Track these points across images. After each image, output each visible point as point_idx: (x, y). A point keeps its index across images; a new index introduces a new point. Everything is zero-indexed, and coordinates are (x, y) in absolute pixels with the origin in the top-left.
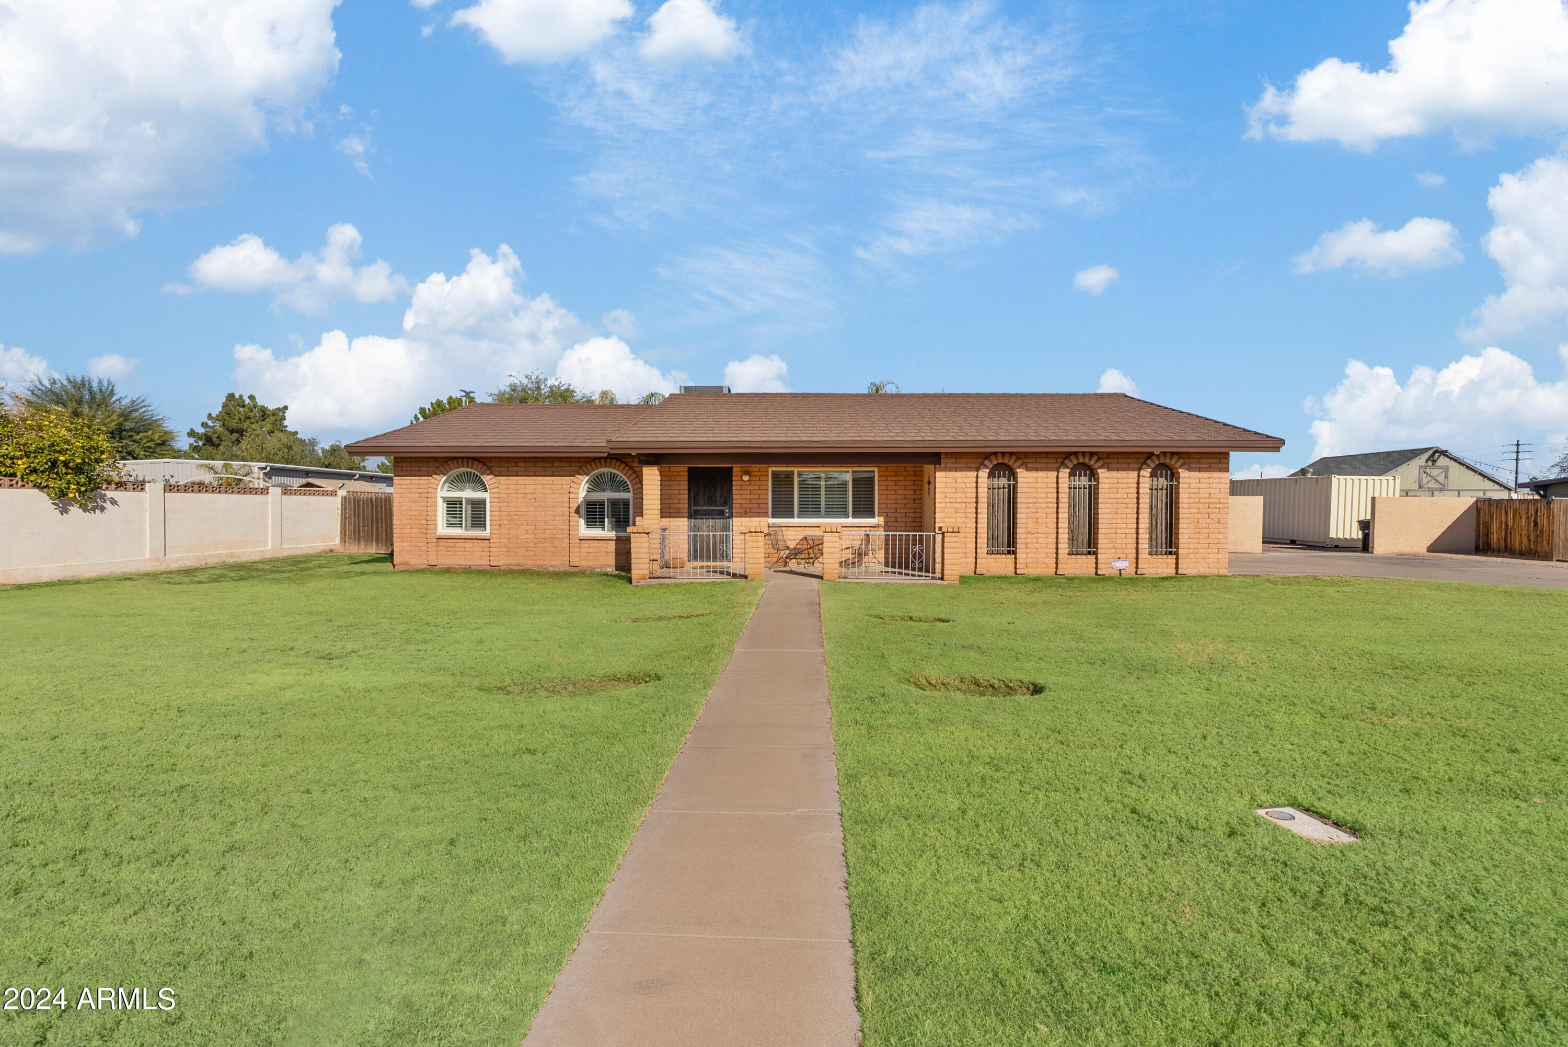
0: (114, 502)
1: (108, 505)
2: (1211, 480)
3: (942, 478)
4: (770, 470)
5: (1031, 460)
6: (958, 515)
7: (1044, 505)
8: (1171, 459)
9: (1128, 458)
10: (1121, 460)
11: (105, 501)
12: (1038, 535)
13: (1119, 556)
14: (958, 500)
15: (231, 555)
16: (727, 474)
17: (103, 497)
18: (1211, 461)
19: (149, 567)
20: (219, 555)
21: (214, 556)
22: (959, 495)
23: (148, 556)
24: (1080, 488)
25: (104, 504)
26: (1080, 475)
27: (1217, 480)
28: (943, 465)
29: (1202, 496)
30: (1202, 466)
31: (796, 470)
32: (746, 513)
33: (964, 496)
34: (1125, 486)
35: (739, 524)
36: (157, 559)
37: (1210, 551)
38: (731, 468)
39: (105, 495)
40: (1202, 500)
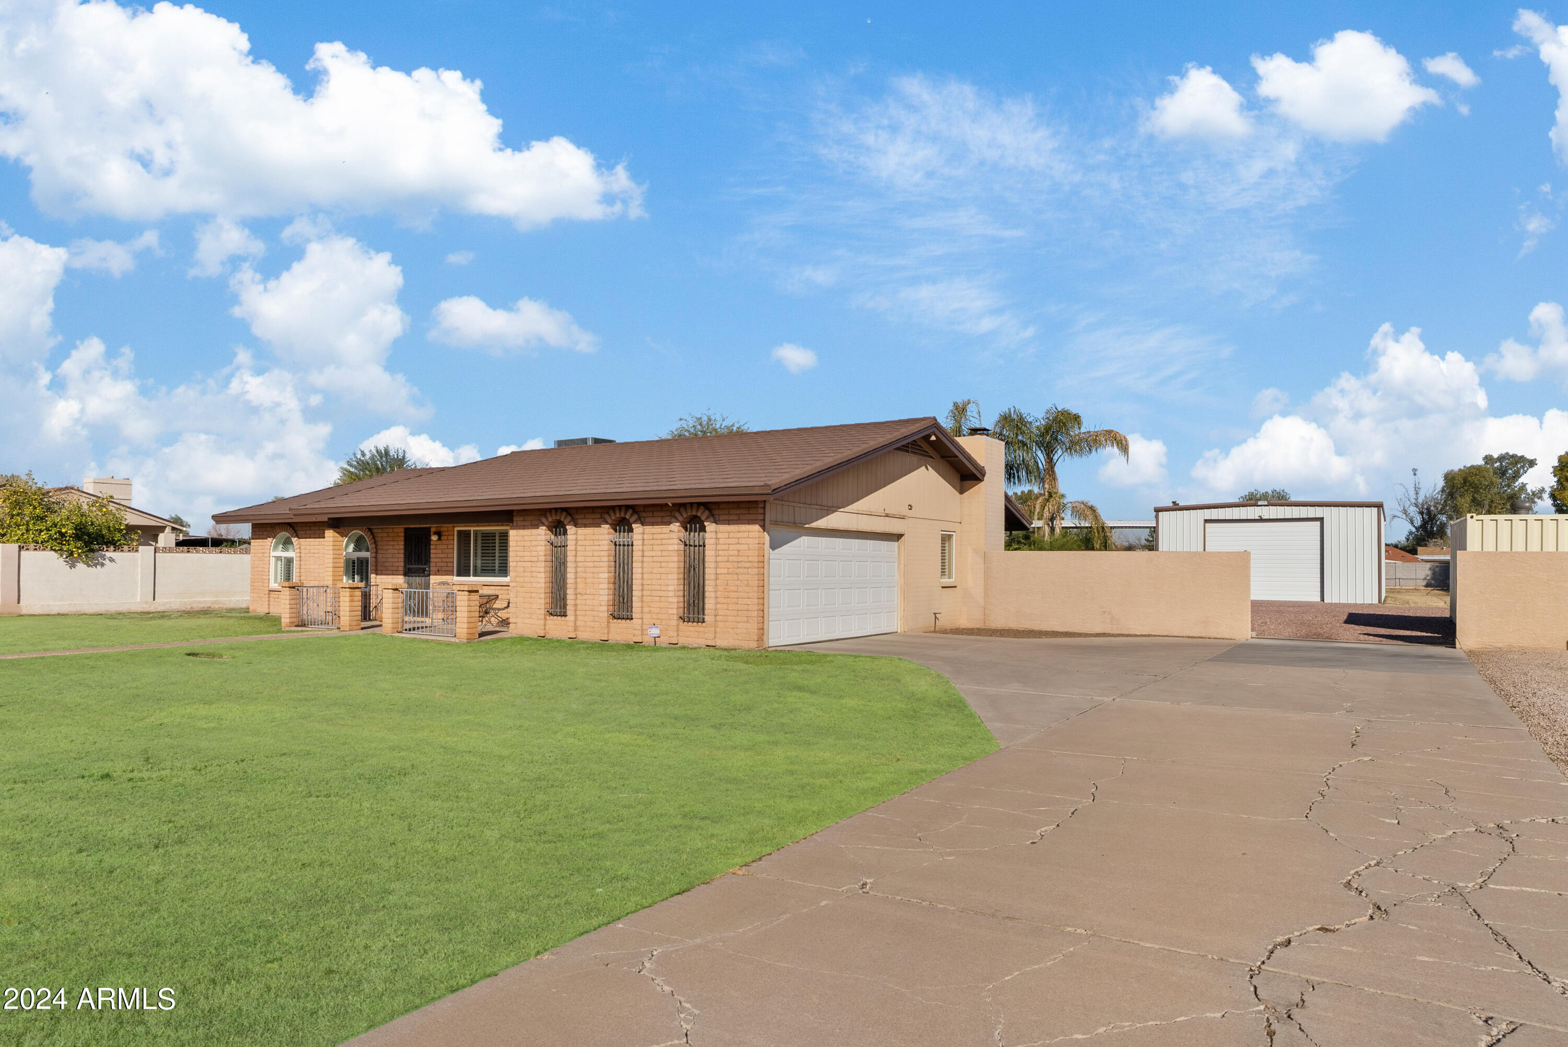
0: (111, 560)
1: (107, 562)
2: (739, 535)
3: (515, 536)
4: (456, 529)
5: (582, 516)
6: (526, 574)
7: (591, 564)
8: (697, 510)
9: (662, 510)
10: (655, 514)
11: (105, 559)
12: (585, 597)
13: (655, 621)
14: (526, 559)
15: (215, 602)
16: (426, 533)
17: (103, 557)
18: (739, 512)
19: (139, 608)
20: (205, 602)
21: (200, 602)
22: (526, 554)
23: (139, 600)
24: (624, 545)
25: (104, 562)
26: (620, 532)
27: (746, 535)
28: (515, 524)
29: (731, 553)
30: (732, 517)
31: (472, 529)
32: (439, 572)
33: (529, 554)
34: (659, 542)
35: (434, 579)
36: (147, 603)
37: (738, 619)
38: (430, 528)
39: (105, 555)
40: (731, 559)
